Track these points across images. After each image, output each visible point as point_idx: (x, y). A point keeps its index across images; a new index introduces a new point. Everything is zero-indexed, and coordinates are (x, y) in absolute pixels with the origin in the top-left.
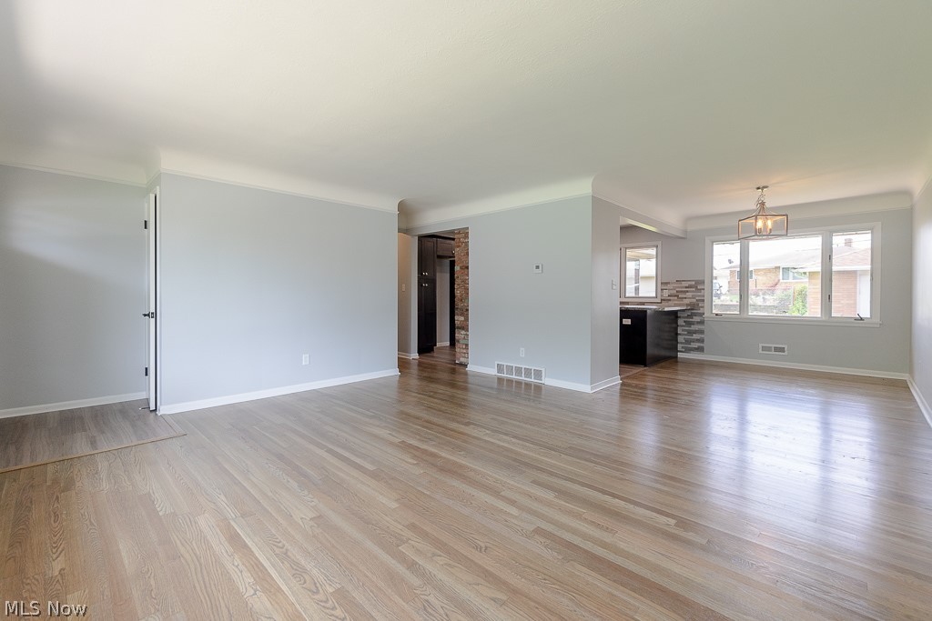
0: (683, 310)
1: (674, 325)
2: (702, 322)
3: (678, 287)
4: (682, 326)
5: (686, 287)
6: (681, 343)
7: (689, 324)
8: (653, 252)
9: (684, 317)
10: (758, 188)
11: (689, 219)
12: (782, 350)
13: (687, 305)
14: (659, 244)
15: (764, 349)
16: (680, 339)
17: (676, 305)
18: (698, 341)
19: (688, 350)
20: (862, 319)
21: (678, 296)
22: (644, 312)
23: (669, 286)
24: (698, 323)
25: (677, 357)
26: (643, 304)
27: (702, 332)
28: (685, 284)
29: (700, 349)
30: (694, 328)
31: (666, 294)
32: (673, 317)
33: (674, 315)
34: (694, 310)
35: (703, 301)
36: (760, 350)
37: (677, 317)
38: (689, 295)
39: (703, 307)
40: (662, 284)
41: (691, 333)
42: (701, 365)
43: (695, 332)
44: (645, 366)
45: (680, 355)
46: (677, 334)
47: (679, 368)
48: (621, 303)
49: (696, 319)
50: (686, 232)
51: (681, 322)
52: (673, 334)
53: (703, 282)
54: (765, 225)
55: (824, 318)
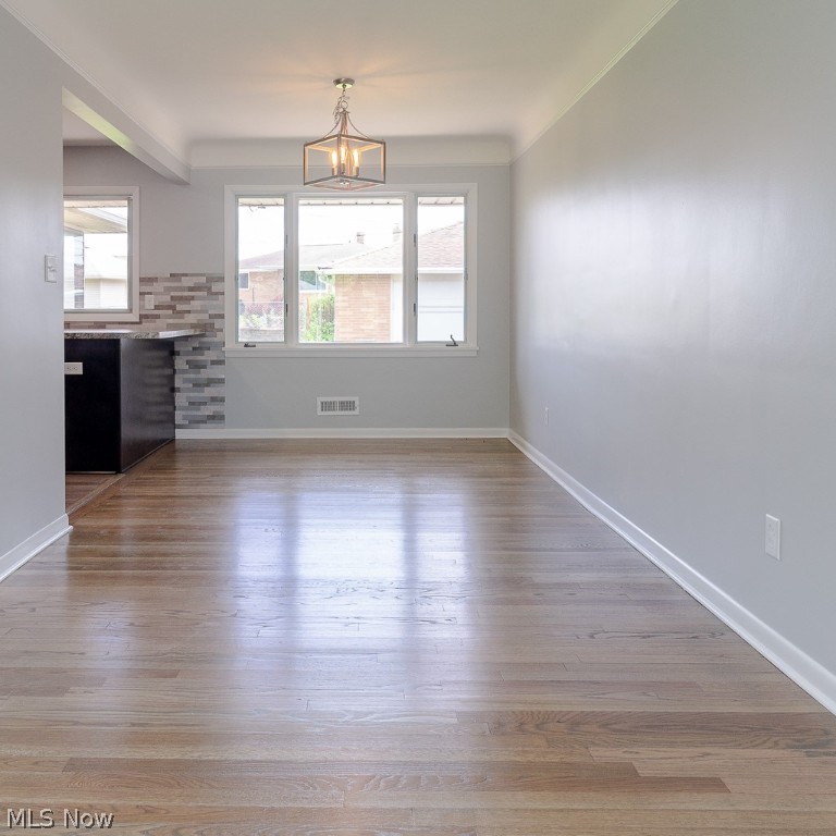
0: (186, 338)
1: (168, 371)
2: (220, 362)
3: (176, 289)
4: (184, 371)
5: (191, 289)
6: (183, 409)
7: (196, 366)
8: (119, 212)
9: (187, 353)
10: (338, 82)
11: (196, 143)
12: (349, 406)
13: (193, 326)
14: (135, 191)
15: (326, 406)
16: (181, 399)
17: (170, 327)
18: (214, 400)
19: (195, 422)
20: (455, 344)
21: (172, 308)
22: (114, 343)
23: (158, 287)
24: (214, 363)
25: (173, 440)
26: (102, 325)
27: (221, 381)
28: (187, 282)
29: (217, 418)
30: (204, 374)
31: (150, 302)
32: (165, 353)
33: (168, 348)
34: (204, 336)
35: (222, 316)
36: (319, 408)
37: (173, 353)
38: (195, 305)
39: (221, 330)
40: (142, 282)
41: (198, 385)
42: (220, 450)
43: (210, 382)
44: (118, 471)
45: (180, 434)
46: (173, 390)
47: (179, 465)
48: (67, 325)
49: (209, 356)
50: (188, 169)
51: (180, 363)
52: (166, 390)
53: (222, 279)
54: (349, 158)
55: (408, 346)
